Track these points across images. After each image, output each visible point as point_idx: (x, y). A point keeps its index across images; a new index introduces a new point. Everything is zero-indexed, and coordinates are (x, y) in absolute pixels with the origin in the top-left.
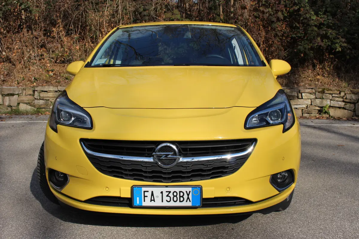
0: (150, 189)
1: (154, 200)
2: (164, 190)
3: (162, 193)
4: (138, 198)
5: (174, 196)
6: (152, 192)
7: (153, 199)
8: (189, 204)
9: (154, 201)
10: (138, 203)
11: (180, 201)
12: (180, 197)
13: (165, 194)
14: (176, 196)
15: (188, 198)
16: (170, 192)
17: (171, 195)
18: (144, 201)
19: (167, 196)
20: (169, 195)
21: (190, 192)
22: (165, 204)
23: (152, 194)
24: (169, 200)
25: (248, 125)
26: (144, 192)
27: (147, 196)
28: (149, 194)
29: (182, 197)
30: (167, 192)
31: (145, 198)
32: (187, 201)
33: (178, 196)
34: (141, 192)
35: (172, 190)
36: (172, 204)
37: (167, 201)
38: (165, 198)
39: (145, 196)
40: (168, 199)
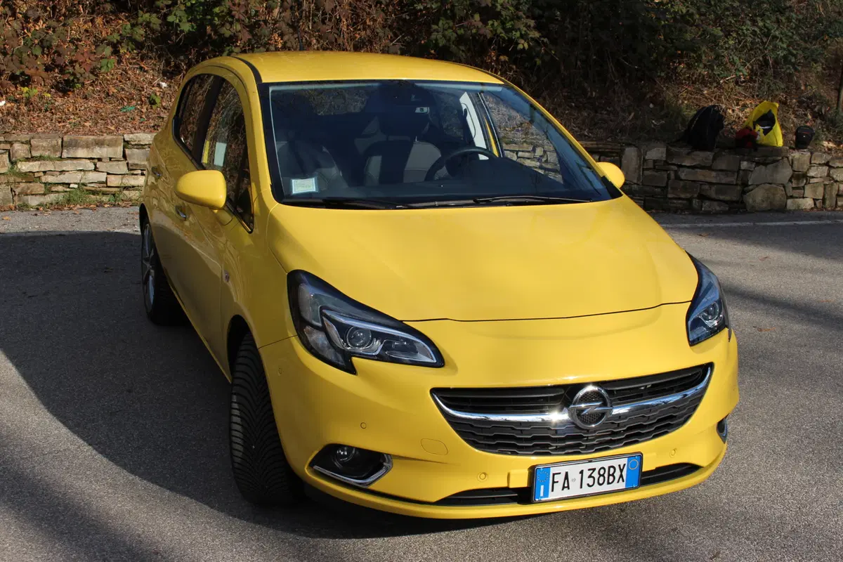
0: (563, 469)
1: (568, 487)
2: (586, 467)
3: (582, 472)
4: (542, 487)
5: (600, 475)
6: (567, 473)
7: (566, 485)
8: (622, 485)
9: (569, 489)
10: (542, 495)
11: (609, 483)
12: (609, 475)
13: (587, 473)
14: (603, 475)
15: (621, 476)
16: (594, 470)
17: (596, 475)
18: (553, 491)
19: (590, 476)
20: (592, 475)
21: (625, 465)
22: (586, 490)
23: (566, 477)
24: (591, 484)
26: (554, 475)
27: (557, 482)
28: (560, 478)
29: (613, 475)
30: (589, 470)
32: (618, 482)
33: (606, 475)
34: (549, 474)
35: (597, 465)
36: (597, 489)
37: (588, 485)
38: (587, 481)
39: (554, 482)
40: (590, 481)
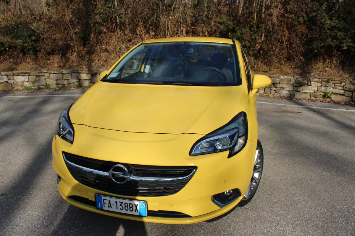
0: (108, 198)
1: (111, 207)
2: (118, 200)
3: (116, 202)
4: (99, 203)
5: (126, 206)
6: (109, 201)
7: (110, 206)
8: (137, 214)
9: (111, 208)
10: (100, 207)
11: (130, 211)
12: (130, 207)
13: (119, 204)
14: (127, 206)
16: (122, 203)
17: (123, 205)
18: (104, 206)
19: (121, 205)
20: (122, 205)
21: (137, 205)
22: (119, 211)
23: (109, 202)
24: (122, 208)
25: (194, 152)
26: (104, 200)
27: (106, 203)
28: (107, 202)
29: (132, 207)
30: (120, 202)
31: (105, 204)
32: (135, 211)
33: (129, 206)
34: (102, 199)
35: (124, 201)
36: (124, 211)
37: (120, 209)
38: (119, 207)
